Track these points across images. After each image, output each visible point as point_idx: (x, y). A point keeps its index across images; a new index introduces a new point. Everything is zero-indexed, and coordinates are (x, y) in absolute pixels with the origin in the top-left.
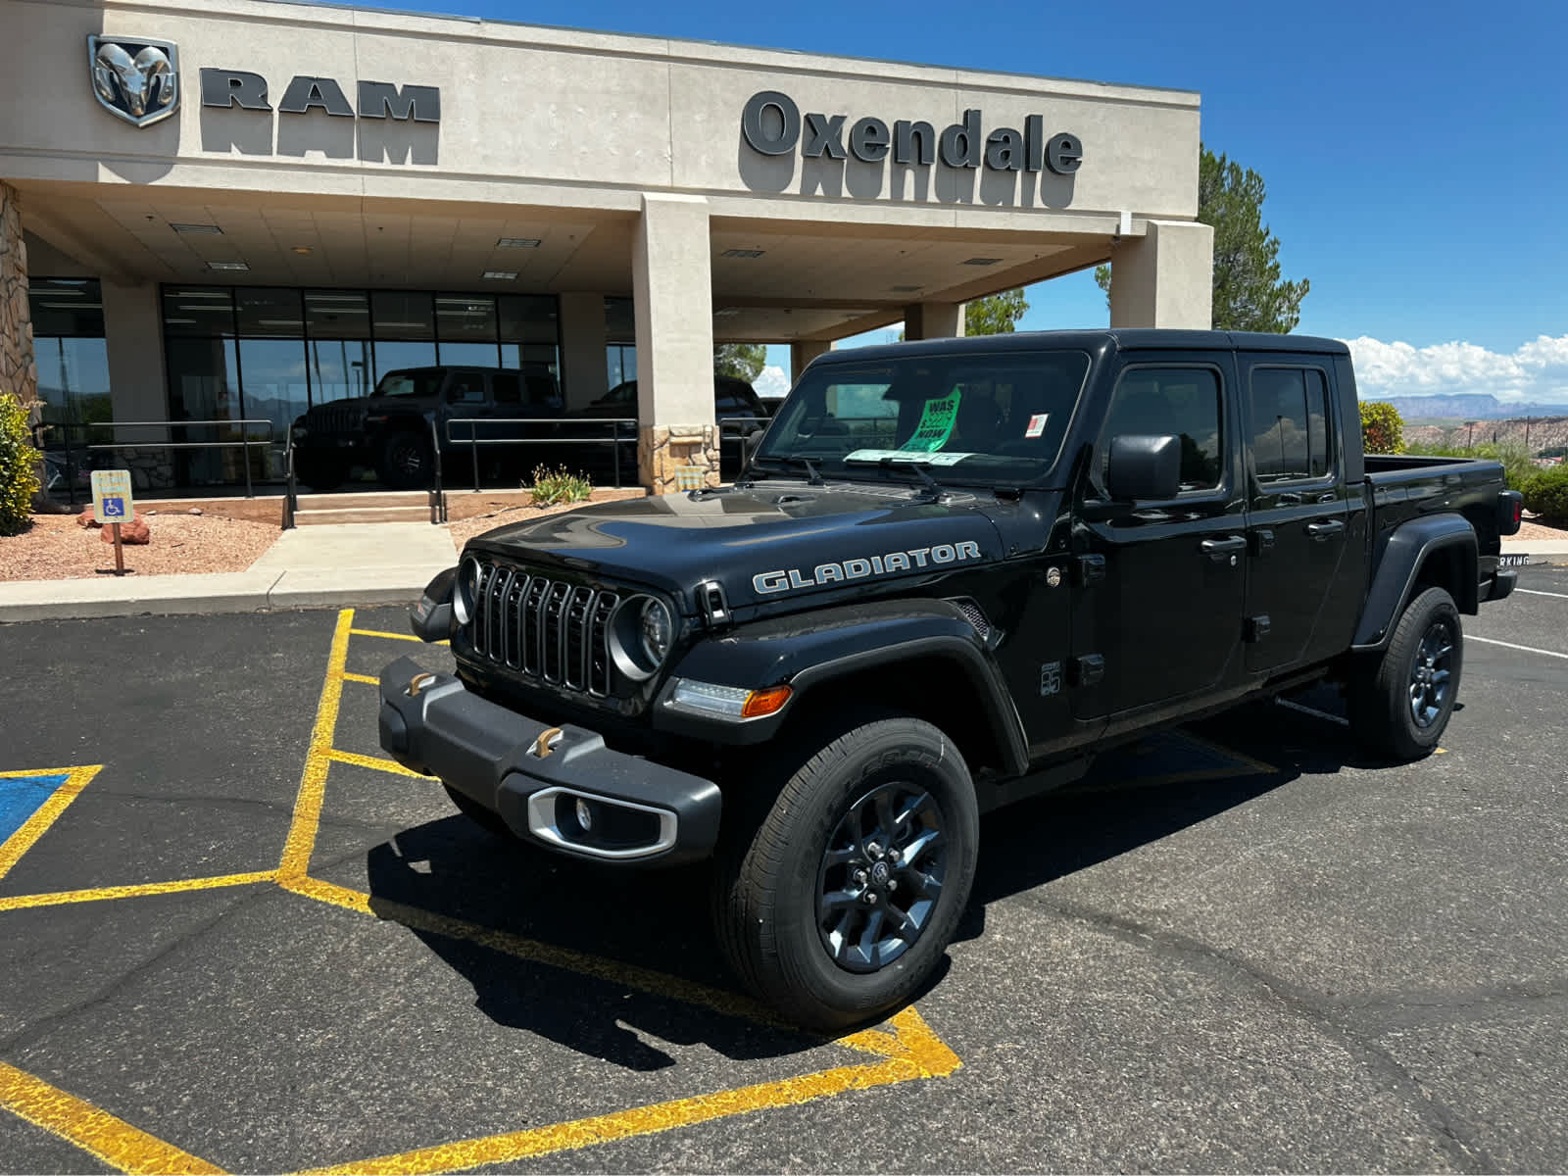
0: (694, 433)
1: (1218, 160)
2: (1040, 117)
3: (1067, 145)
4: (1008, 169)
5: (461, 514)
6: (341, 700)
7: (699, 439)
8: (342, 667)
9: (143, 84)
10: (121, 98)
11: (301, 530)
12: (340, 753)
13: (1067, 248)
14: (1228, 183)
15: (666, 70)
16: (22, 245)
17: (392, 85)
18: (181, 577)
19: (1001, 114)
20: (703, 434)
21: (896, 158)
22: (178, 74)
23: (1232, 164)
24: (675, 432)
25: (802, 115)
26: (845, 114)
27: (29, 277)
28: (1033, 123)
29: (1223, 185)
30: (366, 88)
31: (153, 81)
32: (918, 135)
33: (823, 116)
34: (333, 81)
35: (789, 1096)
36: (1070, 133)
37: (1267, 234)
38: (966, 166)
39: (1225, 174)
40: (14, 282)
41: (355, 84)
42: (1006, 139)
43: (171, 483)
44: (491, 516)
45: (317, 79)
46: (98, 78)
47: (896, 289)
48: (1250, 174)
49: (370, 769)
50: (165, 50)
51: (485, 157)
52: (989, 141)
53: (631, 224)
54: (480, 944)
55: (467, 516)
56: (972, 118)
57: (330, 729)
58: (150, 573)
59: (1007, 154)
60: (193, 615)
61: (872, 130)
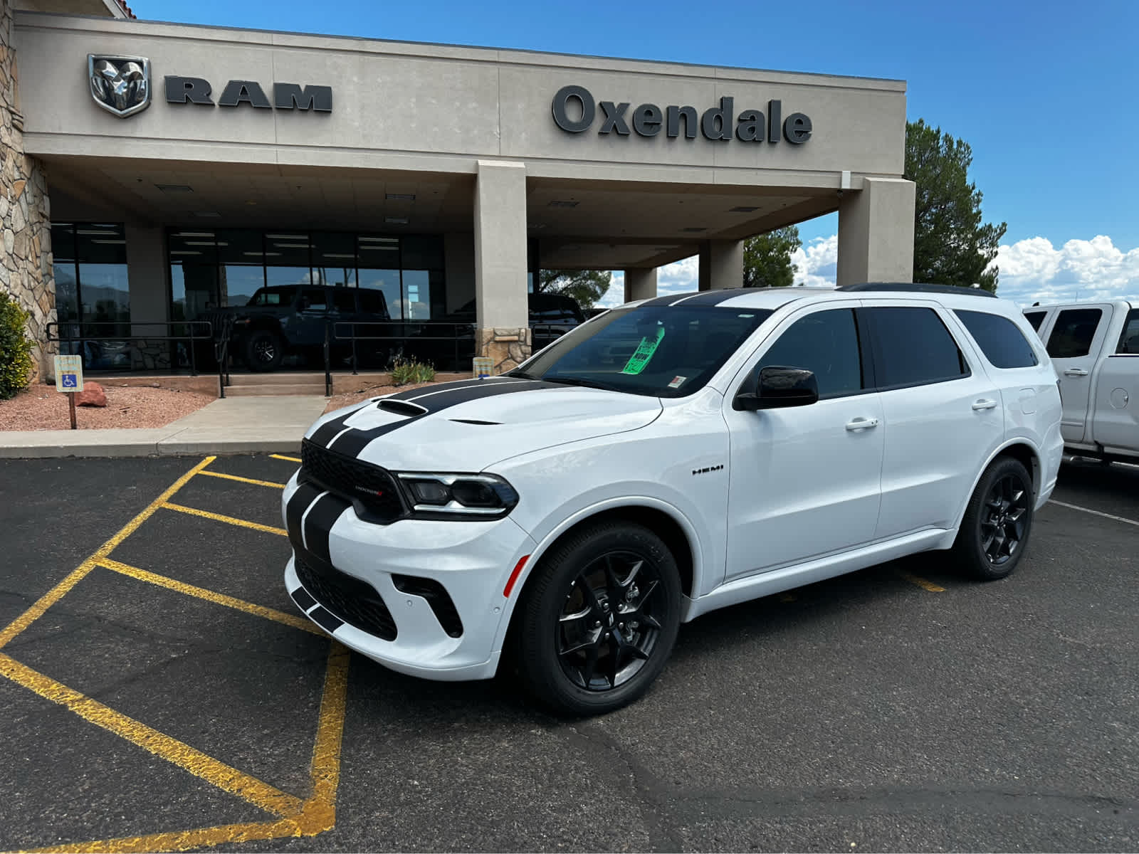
0: (512, 333)
1: (935, 132)
2: (779, 102)
3: (799, 122)
4: (754, 140)
5: (342, 390)
6: (144, 522)
7: (516, 338)
8: (167, 498)
9: (125, 88)
10: (110, 97)
11: (228, 400)
12: (107, 561)
13: (808, 198)
14: (943, 151)
15: (497, 71)
16: (46, 199)
17: (298, 86)
18: (116, 431)
19: (748, 100)
20: (519, 335)
21: (668, 134)
22: (150, 81)
23: (947, 136)
24: (498, 333)
25: (597, 103)
26: (629, 102)
27: (52, 222)
28: (774, 106)
29: (939, 152)
30: (278, 88)
31: (132, 85)
32: (684, 116)
33: (612, 104)
34: (257, 84)
35: (177, 844)
36: (802, 112)
37: (973, 188)
38: (721, 139)
39: (941, 143)
40: (38, 224)
41: (272, 84)
42: (753, 118)
43: (169, 365)
44: (362, 392)
45: (246, 83)
46: (95, 84)
47: (688, 230)
48: (960, 143)
49: (118, 573)
50: (140, 64)
51: (364, 136)
52: (740, 120)
53: (469, 183)
54: (70, 709)
55: (346, 392)
56: (726, 103)
57: (116, 543)
58: (95, 428)
59: (753, 129)
60: (103, 458)
61: (649, 113)
